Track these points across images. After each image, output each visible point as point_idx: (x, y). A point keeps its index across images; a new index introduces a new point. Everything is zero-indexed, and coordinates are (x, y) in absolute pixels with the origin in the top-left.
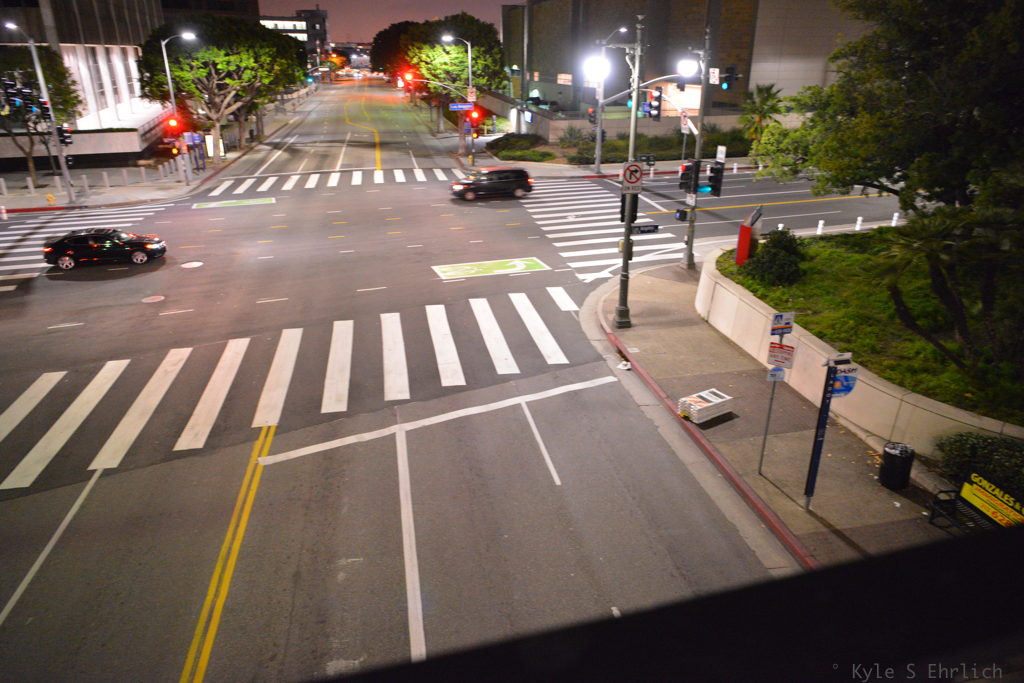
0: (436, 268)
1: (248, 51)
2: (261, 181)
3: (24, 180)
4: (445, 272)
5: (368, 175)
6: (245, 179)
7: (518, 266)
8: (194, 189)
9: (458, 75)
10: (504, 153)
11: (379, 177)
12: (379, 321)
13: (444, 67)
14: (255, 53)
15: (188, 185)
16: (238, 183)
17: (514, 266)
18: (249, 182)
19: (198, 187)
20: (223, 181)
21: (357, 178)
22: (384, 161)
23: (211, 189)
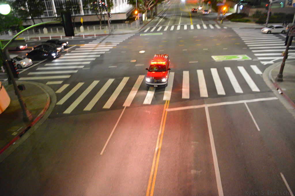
0: (213, 57)
2: (157, 28)
3: (99, 27)
4: (216, 58)
5: (189, 27)
6: (153, 27)
7: (240, 58)
8: (140, 30)
10: (233, 20)
11: (192, 27)
12: (196, 72)
16: (151, 28)
17: (239, 58)
19: (141, 29)
20: (147, 28)
21: (185, 27)
22: (193, 22)
23: (144, 30)
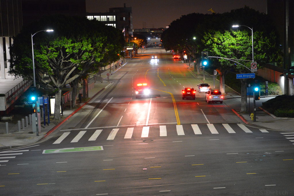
1: (87, 39)
2: (90, 133)
5: (171, 129)
6: (77, 132)
8: (42, 139)
9: (242, 52)
11: (180, 131)
13: (231, 46)
14: (93, 40)
15: (38, 135)
16: (73, 134)
18: (82, 134)
20: (63, 133)
21: (163, 132)
22: (181, 118)
23: (55, 139)
